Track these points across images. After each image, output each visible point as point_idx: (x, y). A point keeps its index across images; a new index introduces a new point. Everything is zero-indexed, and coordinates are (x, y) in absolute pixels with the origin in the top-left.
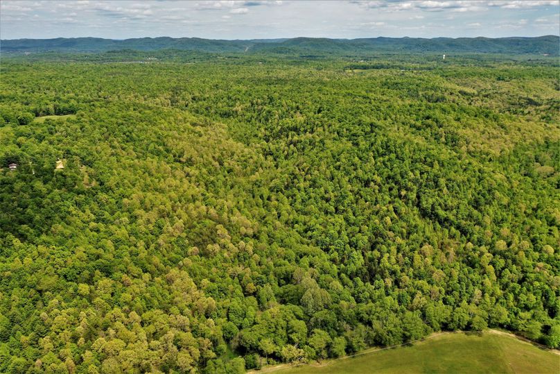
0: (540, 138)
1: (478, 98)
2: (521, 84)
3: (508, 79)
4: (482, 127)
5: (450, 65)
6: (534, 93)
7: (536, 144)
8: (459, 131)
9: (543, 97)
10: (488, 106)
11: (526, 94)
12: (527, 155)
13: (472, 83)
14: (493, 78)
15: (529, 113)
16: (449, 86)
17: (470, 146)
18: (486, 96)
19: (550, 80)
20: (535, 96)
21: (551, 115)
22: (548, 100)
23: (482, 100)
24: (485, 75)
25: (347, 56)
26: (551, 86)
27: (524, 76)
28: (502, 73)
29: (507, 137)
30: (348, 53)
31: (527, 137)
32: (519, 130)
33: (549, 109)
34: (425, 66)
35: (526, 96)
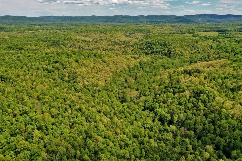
0: (125, 66)
1: (92, 43)
2: (111, 35)
3: (105, 32)
4: (92, 65)
5: (80, 27)
6: (117, 38)
7: (124, 71)
8: (77, 70)
9: (121, 40)
10: (98, 47)
11: (114, 39)
12: (120, 80)
13: (90, 35)
14: (99, 33)
15: (117, 49)
16: (78, 37)
17: (85, 81)
18: (96, 42)
19: (122, 32)
20: (118, 40)
21: (127, 50)
22: (123, 41)
23: (94, 44)
24: (95, 31)
25: (31, 25)
26: (123, 35)
27: (112, 31)
28: (102, 30)
29: (108, 68)
30: (33, 23)
31: (118, 67)
32: (114, 63)
33: (125, 47)
34: (69, 28)
35: (114, 40)
